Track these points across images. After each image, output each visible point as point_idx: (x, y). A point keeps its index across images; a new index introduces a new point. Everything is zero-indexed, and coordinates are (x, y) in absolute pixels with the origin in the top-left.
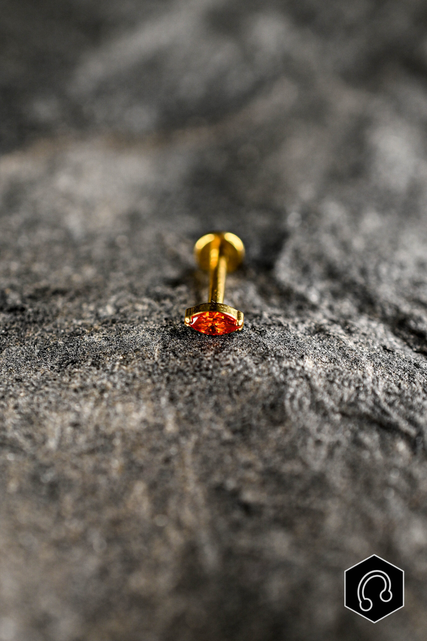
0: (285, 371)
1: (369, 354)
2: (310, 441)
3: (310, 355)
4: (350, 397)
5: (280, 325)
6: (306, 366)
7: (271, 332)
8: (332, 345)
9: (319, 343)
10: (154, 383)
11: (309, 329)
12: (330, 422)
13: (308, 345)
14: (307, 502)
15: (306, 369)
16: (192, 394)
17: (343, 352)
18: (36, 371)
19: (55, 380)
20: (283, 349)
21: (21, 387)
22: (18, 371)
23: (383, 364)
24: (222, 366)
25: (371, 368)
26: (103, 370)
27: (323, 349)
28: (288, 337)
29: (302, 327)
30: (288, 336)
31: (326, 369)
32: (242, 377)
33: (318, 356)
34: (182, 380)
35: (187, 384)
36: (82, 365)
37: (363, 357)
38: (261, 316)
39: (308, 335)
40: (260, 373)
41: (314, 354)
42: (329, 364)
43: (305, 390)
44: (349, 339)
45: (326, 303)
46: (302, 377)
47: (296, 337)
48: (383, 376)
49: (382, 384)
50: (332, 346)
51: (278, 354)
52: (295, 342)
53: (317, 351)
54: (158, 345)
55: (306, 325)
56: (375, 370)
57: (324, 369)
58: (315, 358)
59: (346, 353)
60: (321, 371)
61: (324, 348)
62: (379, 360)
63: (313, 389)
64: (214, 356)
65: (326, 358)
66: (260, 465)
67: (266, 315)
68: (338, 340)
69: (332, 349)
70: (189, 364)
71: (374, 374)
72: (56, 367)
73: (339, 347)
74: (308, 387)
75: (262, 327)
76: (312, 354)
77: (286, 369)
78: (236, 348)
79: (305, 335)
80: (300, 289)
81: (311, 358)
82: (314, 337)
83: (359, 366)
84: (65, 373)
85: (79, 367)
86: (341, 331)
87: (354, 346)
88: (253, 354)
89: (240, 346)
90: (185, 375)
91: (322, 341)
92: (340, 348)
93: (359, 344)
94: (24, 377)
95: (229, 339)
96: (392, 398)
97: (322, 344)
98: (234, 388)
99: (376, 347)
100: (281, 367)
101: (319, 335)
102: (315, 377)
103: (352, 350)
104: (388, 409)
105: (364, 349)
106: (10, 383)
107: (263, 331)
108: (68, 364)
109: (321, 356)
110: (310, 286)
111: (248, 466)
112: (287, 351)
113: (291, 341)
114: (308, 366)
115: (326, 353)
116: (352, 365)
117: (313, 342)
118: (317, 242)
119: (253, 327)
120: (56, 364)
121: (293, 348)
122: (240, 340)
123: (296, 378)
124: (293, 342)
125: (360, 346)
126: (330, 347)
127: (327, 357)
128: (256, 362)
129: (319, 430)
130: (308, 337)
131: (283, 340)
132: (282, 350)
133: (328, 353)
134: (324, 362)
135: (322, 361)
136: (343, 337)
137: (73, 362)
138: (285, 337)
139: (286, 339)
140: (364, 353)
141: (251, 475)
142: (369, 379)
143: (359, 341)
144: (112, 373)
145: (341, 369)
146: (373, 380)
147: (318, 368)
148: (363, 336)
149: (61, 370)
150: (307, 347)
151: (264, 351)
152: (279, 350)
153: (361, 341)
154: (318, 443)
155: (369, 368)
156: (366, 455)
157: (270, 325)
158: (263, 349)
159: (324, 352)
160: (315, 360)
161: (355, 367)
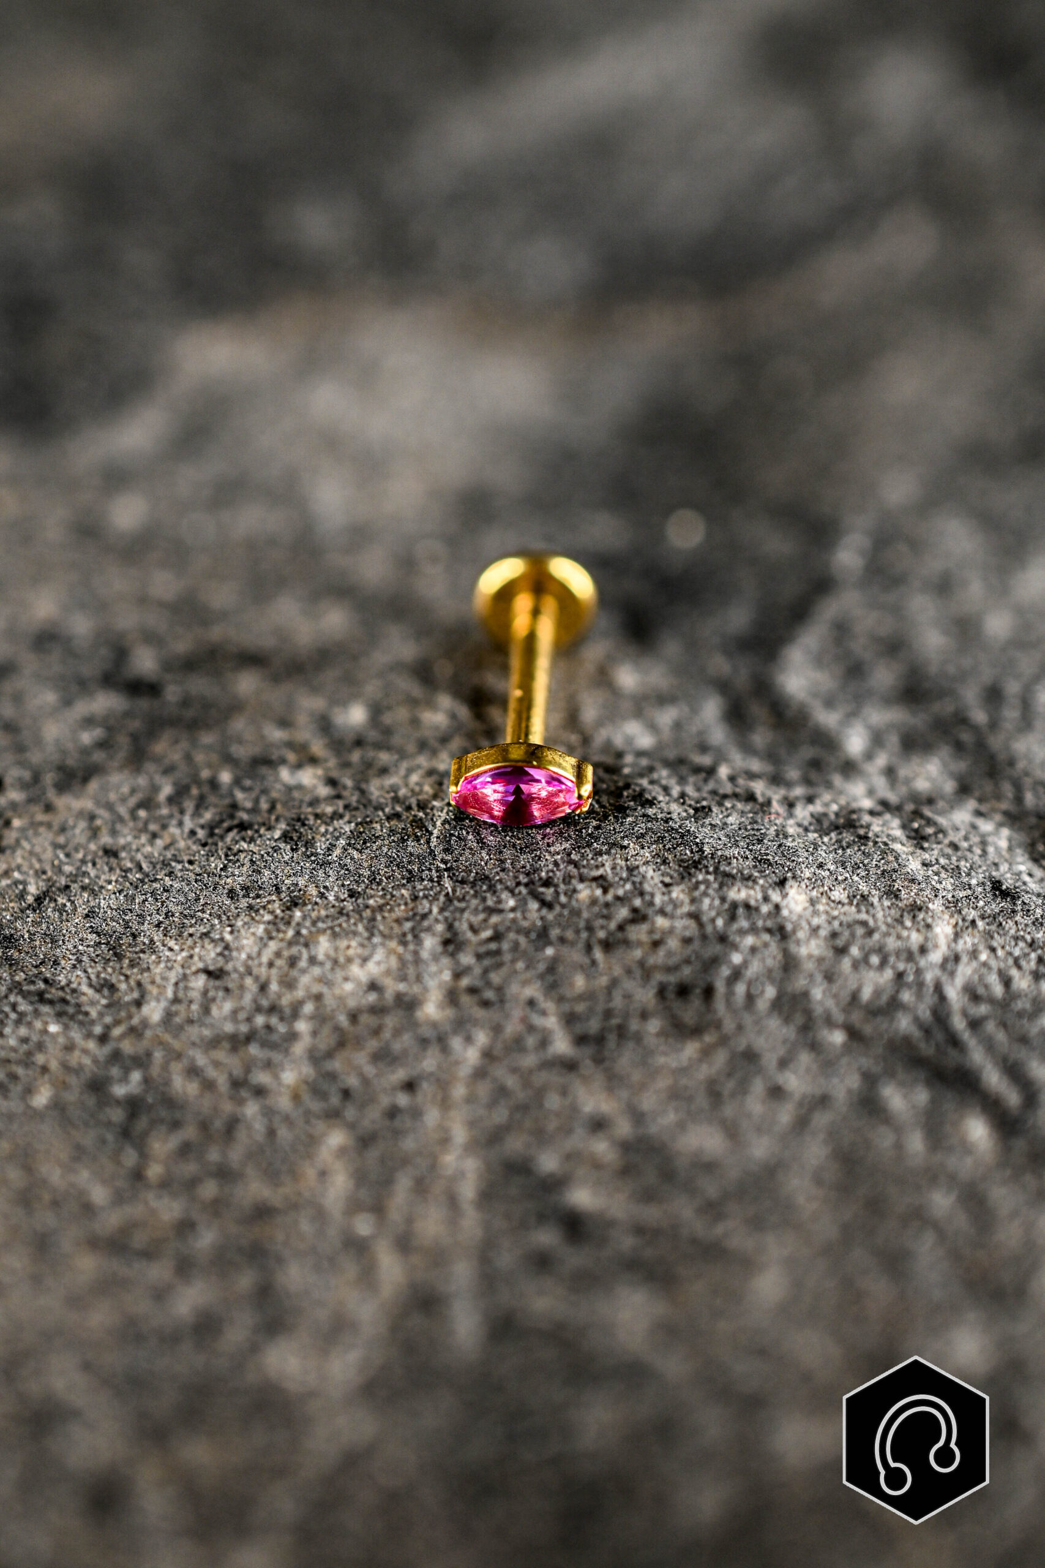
0: (732, 911)
1: (953, 896)
2: (758, 1087)
3: (803, 880)
4: (877, 993)
5: (751, 797)
6: (787, 906)
7: (722, 812)
8: (866, 862)
9: (836, 853)
10: (415, 898)
11: (818, 819)
12: (815, 1047)
13: (806, 854)
14: (719, 1229)
15: (785, 912)
16: (497, 937)
17: (889, 883)
18: (154, 836)
19: (191, 862)
20: (739, 858)
21: (111, 869)
22: (114, 833)
23: (980, 924)
24: (582, 879)
25: (949, 930)
26: (304, 853)
27: (840, 869)
28: (761, 829)
29: (803, 812)
30: (762, 827)
31: (834, 918)
32: (623, 913)
33: (823, 885)
34: (484, 899)
35: (491, 911)
36: (260, 836)
37: (935, 902)
38: (710, 772)
39: (815, 831)
40: (669, 909)
41: (813, 880)
42: (846, 908)
43: (770, 962)
44: (912, 853)
45: (882, 760)
46: (769, 931)
47: (782, 833)
48: (974, 954)
49: (965, 971)
50: (864, 865)
51: (723, 867)
52: (775, 845)
53: (823, 873)
54: (445, 811)
55: (817, 808)
56: (957, 936)
57: (830, 919)
58: (813, 888)
59: (894, 886)
60: (820, 921)
61: (844, 869)
62: (972, 914)
63: (790, 964)
64: (569, 854)
65: (842, 891)
66: (624, 1128)
67: (723, 771)
68: (884, 852)
69: (863, 874)
70: (508, 865)
71: (953, 945)
72: (201, 834)
73: (882, 869)
74: (780, 957)
75: (704, 799)
76: (808, 879)
77: (734, 905)
78: (626, 843)
79: (806, 830)
80: (827, 719)
81: (804, 886)
82: (826, 839)
83: (918, 923)
84: (216, 851)
85: (252, 840)
86: (898, 833)
87: (922, 872)
88: (665, 862)
89: (638, 838)
90: (492, 889)
91: (844, 849)
92: (884, 871)
93: (935, 868)
94: (124, 848)
95: (615, 817)
96: (983, 1009)
97: (841, 856)
98: (602, 934)
99: (974, 882)
100: (723, 899)
101: (840, 833)
102: (801, 935)
103: (913, 881)
104: (966, 1036)
105: (944, 883)
106: (89, 858)
107: (704, 807)
108: (229, 829)
109: (831, 886)
110: (852, 715)
111: (598, 1125)
112: (750, 863)
113: (765, 841)
114: (792, 905)
115: (846, 879)
116: (902, 916)
117: (819, 849)
118: (897, 611)
119: (683, 795)
120: (202, 827)
121: (765, 857)
122: (642, 822)
123: (754, 930)
124: (770, 843)
125: (937, 874)
126: (859, 868)
127: (844, 889)
128: (667, 880)
129: (784, 1063)
130: (812, 836)
131: (747, 836)
132: (737, 859)
133: (850, 881)
134: (834, 901)
135: (829, 898)
136: (897, 847)
137: (242, 827)
138: (753, 829)
139: (754, 835)
140: (940, 892)
141: (601, 1147)
142: (935, 957)
143: (937, 862)
144: (325, 864)
145: (871, 923)
146: (946, 960)
147: (816, 913)
148: (949, 851)
149: (210, 841)
150: (801, 860)
151: (692, 857)
152: (730, 858)
153: (942, 861)
154: (776, 1093)
155: (943, 929)
156: (884, 1139)
157: (725, 797)
158: (692, 852)
159: (840, 878)
160: (814, 893)
161: (908, 923)
